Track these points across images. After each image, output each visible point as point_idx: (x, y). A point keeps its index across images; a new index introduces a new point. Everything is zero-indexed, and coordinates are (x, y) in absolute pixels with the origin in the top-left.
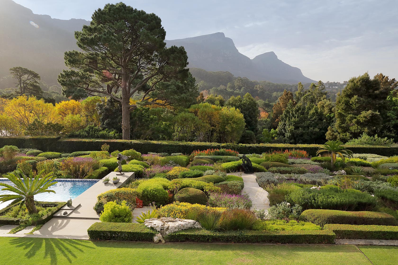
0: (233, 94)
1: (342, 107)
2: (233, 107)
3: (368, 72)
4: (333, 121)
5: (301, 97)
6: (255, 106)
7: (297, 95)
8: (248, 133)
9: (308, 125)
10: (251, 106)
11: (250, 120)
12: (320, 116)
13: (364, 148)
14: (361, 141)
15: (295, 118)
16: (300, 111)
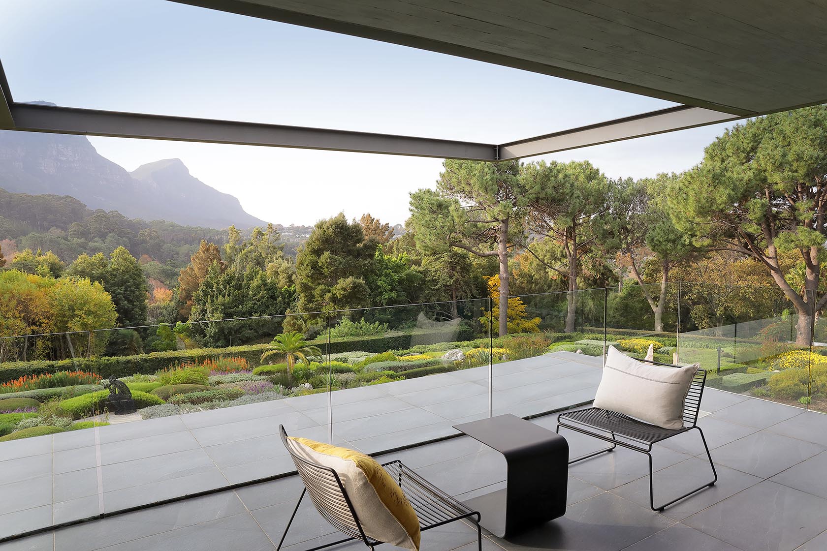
0: (85, 249)
1: (307, 272)
2: (85, 278)
3: (343, 212)
4: (295, 300)
5: (235, 255)
6: (139, 276)
7: (228, 251)
8: (124, 336)
9: (249, 308)
10: (131, 277)
11: (128, 307)
12: (272, 291)
13: (344, 343)
14: (339, 331)
15: (224, 296)
16: (233, 283)
